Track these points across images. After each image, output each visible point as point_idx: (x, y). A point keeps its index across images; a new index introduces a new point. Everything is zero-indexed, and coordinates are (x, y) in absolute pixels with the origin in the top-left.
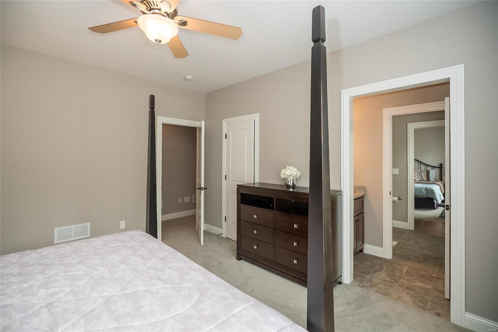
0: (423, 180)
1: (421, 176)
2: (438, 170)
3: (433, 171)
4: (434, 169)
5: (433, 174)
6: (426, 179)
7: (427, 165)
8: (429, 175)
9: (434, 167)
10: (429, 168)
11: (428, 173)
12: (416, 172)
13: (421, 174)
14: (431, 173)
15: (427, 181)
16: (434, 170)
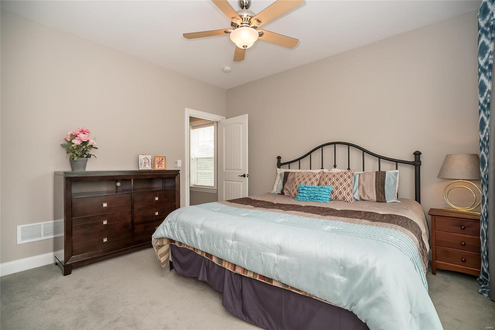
0: (366, 198)
1: (361, 187)
2: (408, 172)
3: (396, 174)
4: (397, 169)
5: (395, 181)
6: (374, 197)
7: (380, 157)
8: (383, 184)
9: (397, 162)
10: (385, 166)
11: (380, 178)
12: (349, 177)
13: (362, 181)
14: (389, 179)
15: (377, 201)
16: (397, 171)
